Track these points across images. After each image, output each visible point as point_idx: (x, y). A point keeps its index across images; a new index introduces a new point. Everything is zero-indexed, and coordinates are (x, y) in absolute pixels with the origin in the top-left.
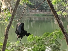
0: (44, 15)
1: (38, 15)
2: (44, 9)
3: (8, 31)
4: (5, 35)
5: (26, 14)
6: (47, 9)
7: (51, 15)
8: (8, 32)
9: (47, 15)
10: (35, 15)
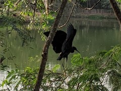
0: (103, 18)
1: (93, 17)
2: (103, 8)
3: (48, 48)
4: (42, 55)
5: (75, 16)
6: (107, 9)
7: (114, 19)
8: (47, 50)
9: (108, 18)
10: (89, 17)
